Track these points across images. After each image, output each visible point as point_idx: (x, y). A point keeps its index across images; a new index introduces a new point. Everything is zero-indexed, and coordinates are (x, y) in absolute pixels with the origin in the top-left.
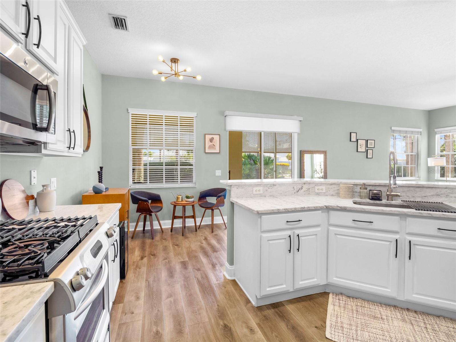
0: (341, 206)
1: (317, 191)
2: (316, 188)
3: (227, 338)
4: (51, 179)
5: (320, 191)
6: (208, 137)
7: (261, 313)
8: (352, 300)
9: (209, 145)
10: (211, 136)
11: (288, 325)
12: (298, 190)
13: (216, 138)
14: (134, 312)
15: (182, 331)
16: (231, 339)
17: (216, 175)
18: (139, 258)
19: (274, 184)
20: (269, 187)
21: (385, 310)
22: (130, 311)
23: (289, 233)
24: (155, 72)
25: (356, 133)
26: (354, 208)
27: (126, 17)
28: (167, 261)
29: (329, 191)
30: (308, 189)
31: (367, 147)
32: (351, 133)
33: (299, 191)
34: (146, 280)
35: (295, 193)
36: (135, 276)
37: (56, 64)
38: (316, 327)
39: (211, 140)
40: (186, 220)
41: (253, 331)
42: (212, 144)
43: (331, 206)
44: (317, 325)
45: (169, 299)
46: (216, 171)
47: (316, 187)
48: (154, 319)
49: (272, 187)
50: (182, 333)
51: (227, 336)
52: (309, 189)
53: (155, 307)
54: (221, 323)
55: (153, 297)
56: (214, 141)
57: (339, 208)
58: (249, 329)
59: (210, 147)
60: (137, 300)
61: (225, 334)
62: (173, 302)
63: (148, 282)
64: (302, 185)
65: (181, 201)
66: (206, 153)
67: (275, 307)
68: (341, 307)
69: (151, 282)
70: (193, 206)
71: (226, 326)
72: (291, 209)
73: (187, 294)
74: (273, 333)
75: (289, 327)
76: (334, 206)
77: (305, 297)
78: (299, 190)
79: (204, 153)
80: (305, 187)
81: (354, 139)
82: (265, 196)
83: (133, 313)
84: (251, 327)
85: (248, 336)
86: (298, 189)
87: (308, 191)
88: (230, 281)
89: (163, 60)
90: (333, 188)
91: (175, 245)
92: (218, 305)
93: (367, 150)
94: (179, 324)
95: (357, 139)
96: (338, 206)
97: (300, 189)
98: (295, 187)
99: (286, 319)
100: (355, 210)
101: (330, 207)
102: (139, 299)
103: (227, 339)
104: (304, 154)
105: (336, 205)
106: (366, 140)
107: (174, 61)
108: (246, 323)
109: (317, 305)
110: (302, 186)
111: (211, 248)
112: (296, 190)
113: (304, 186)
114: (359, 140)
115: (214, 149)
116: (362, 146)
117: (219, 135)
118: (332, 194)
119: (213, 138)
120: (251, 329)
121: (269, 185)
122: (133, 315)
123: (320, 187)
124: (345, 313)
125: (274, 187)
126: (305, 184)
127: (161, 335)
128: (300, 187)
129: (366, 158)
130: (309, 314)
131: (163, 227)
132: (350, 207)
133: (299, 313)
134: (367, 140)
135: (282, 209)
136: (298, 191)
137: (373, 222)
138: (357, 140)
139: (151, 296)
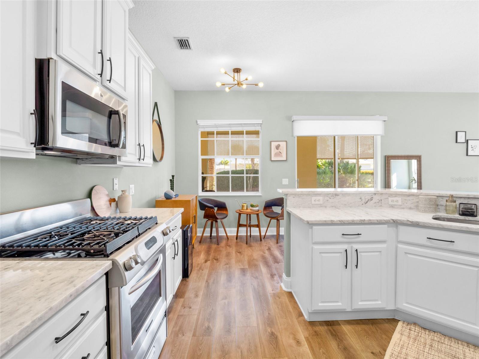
0: (413, 221)
1: (391, 203)
2: (390, 199)
3: (272, 344)
4: (129, 186)
5: (395, 203)
6: (274, 144)
7: (312, 328)
8: (427, 332)
9: (275, 152)
10: (277, 143)
11: (340, 344)
12: (367, 201)
13: (283, 144)
14: (192, 307)
15: (230, 330)
16: (275, 346)
17: (283, 184)
18: (203, 261)
19: (336, 194)
20: (331, 197)
21: (473, 352)
22: (189, 306)
23: (345, 247)
24: (219, 84)
25: (465, 132)
26: (429, 223)
27: (188, 38)
28: (228, 266)
29: (407, 203)
30: (380, 201)
32: (457, 132)
33: (368, 202)
34: (207, 281)
35: (362, 204)
36: (197, 276)
37: (126, 92)
38: (372, 353)
39: (278, 147)
40: (251, 229)
41: (300, 344)
42: (278, 151)
43: (400, 220)
44: (374, 351)
45: (224, 301)
46: (283, 179)
47: (389, 198)
48: (208, 316)
49: (334, 197)
50: (230, 332)
51: (272, 343)
52: (381, 200)
53: (210, 306)
54: (269, 330)
55: (210, 296)
56: (280, 148)
57: (409, 223)
58: (296, 340)
59: (276, 155)
60: (196, 298)
61: (270, 341)
62: (226, 303)
63: (208, 284)
64: (372, 196)
65: (246, 209)
66: (272, 161)
67: (329, 324)
68: (410, 338)
69: (211, 284)
70: (258, 215)
71: (272, 334)
72: (348, 221)
73: (241, 298)
74: (320, 349)
75: (340, 347)
76: (404, 220)
77: (367, 320)
78: (368, 201)
79: (270, 161)
80: (376, 198)
82: (326, 207)
83: (190, 308)
84: (298, 340)
85: (293, 347)
86: (367, 200)
87: (380, 203)
88: (286, 292)
89: (224, 72)
90: (412, 200)
91: (238, 252)
92: (269, 314)
94: (229, 325)
95: (467, 139)
96: (408, 221)
97: (369, 200)
98: (363, 198)
99: (339, 339)
100: (431, 226)
101: (399, 222)
102: (198, 297)
103: (272, 346)
104: (390, 159)
105: (406, 220)
107: (237, 71)
108: (294, 335)
109: (379, 331)
110: (372, 197)
111: (273, 258)
112: (364, 201)
113: (374, 196)
115: (281, 157)
116: (474, 148)
117: (286, 141)
118: (411, 207)
119: (280, 146)
120: (298, 342)
121: (330, 195)
122: (191, 309)
123: (395, 199)
124: (414, 345)
126: (376, 195)
127: (212, 330)
128: (369, 198)
130: (367, 339)
131: (228, 235)
132: (423, 222)
133: (355, 335)
135: (337, 221)
136: (367, 202)
137: (454, 242)
138: (467, 141)
139: (208, 296)
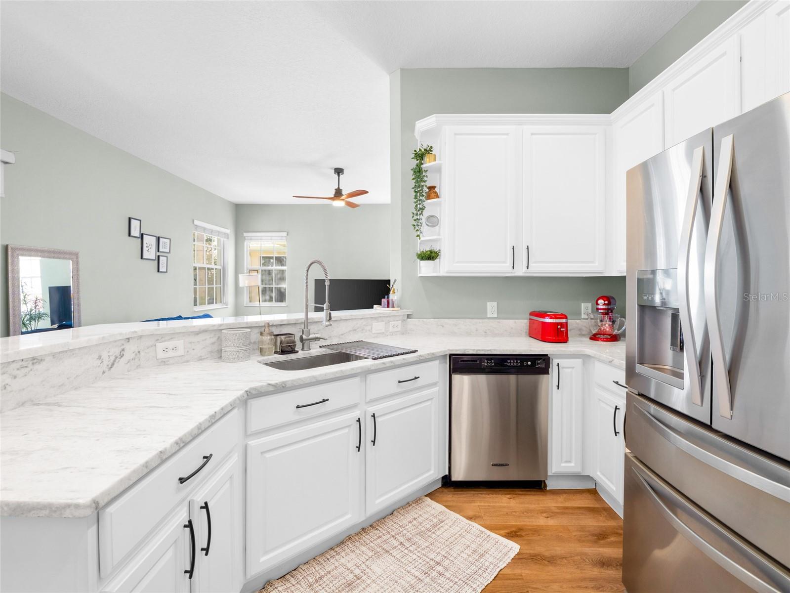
0: (277, 382)
1: (161, 355)
2: (160, 346)
5: (171, 354)
12: (112, 361)
25: (140, 220)
26: (300, 379)
29: (193, 349)
30: (136, 355)
31: (158, 251)
32: (130, 219)
33: (116, 363)
35: (104, 372)
43: (255, 389)
47: (157, 344)
52: (139, 352)
57: (271, 389)
64: (123, 345)
72: (190, 433)
76: (262, 387)
78: (114, 361)
80: (130, 349)
81: (135, 232)
86: (112, 358)
87: (136, 360)
90: (203, 340)
93: (159, 256)
95: (142, 233)
96: (269, 384)
97: (116, 358)
98: (105, 355)
100: (302, 383)
101: (254, 392)
104: (18, 255)
105: (265, 384)
106: (156, 237)
110: (122, 347)
112: (106, 363)
113: (127, 346)
114: (145, 236)
116: (150, 247)
118: (201, 356)
121: (14, 365)
123: (170, 344)
125: (37, 367)
126: (131, 340)
128: (116, 351)
129: (157, 271)
132: (292, 381)
134: (159, 238)
135: (171, 446)
136: (113, 365)
138: (142, 235)
